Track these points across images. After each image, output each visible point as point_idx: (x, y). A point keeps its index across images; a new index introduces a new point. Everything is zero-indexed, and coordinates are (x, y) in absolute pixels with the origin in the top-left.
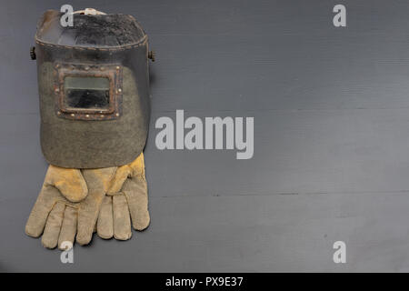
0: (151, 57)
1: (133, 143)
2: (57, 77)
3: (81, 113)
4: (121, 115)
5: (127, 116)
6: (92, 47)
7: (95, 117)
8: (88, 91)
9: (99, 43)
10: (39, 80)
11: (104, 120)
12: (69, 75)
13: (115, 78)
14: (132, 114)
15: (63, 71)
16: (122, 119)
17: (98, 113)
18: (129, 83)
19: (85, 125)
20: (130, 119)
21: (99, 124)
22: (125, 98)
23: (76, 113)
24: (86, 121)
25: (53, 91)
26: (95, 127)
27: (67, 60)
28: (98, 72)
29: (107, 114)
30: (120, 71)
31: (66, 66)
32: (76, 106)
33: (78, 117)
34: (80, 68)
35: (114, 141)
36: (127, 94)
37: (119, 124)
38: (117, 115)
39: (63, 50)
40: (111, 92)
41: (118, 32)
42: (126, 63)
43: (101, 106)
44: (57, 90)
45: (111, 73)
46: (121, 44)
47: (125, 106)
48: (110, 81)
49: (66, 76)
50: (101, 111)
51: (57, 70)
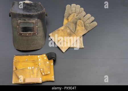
0: (46, 15)
1: (41, 42)
2: (18, 23)
4: (37, 34)
6: (28, 13)
7: (30, 35)
8: (27, 27)
9: (30, 12)
10: (12, 23)
11: (32, 36)
12: (21, 22)
13: (36, 23)
14: (41, 33)
15: (19, 21)
16: (38, 35)
17: (30, 34)
18: (40, 24)
19: (27, 37)
20: (40, 35)
21: (31, 37)
22: (39, 29)
23: (24, 34)
24: (27, 36)
26: (30, 38)
27: (21, 18)
28: (30, 21)
29: (33, 34)
30: (37, 20)
31: (20, 20)
32: (23, 32)
33: (24, 35)
34: (25, 20)
35: (36, 42)
36: (39, 27)
37: (37, 37)
39: (19, 15)
40: (34, 27)
41: (36, 8)
42: (38, 18)
43: (31, 31)
44: (18, 27)
45: (34, 21)
46: (37, 12)
47: (39, 31)
48: (34, 24)
49: (20, 23)
50: (31, 33)
51: (17, 21)
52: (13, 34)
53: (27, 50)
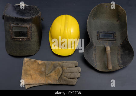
0: (42, 19)
1: (35, 48)
3: (18, 38)
4: (31, 39)
5: (34, 39)
6: (21, 17)
7: (23, 40)
8: (20, 31)
9: (24, 16)
13: (30, 28)
15: (12, 25)
18: (34, 28)
22: (33, 34)
23: (16, 38)
24: (20, 41)
25: (9, 31)
26: (23, 43)
27: (13, 22)
28: (24, 26)
29: (26, 39)
30: (31, 25)
31: (13, 23)
32: (16, 36)
33: (17, 40)
34: (18, 24)
36: (33, 32)
37: (31, 42)
38: (30, 39)
39: (12, 18)
40: (28, 32)
41: (31, 12)
43: (25, 36)
45: (28, 26)
46: (31, 16)
47: (33, 36)
48: (28, 28)
49: (13, 27)
50: (25, 38)
51: (10, 24)
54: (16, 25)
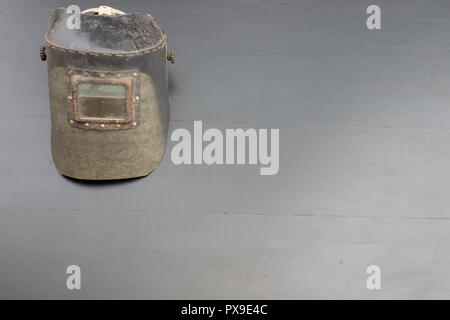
0: (170, 59)
1: (151, 153)
2: (70, 83)
3: (96, 122)
4: (138, 124)
5: (145, 124)
6: (106, 52)
7: (111, 127)
8: (103, 99)
9: (116, 48)
10: (50, 84)
11: (119, 130)
12: (83, 82)
13: (133, 87)
14: (150, 122)
15: (76, 78)
16: (140, 128)
17: (114, 122)
18: (147, 89)
19: (100, 135)
20: (147, 128)
21: (114, 134)
22: (143, 107)
23: (90, 122)
24: (101, 131)
25: (65, 99)
26: (111, 137)
27: (81, 66)
28: (114, 80)
29: (123, 124)
30: (138, 77)
31: (80, 72)
32: (90, 116)
33: (93, 127)
34: (95, 75)
35: (130, 151)
36: (145, 101)
37: (136, 133)
38: (135, 124)
39: (76, 56)
40: (128, 101)
41: (136, 35)
42: (143, 69)
43: (117, 115)
44: (70, 97)
45: (128, 80)
46: (138, 48)
47: (143, 115)
48: (127, 89)
49: (81, 82)
50: (117, 120)
51: (70, 76)
52: (53, 124)
53: (101, 178)
54: (90, 78)
